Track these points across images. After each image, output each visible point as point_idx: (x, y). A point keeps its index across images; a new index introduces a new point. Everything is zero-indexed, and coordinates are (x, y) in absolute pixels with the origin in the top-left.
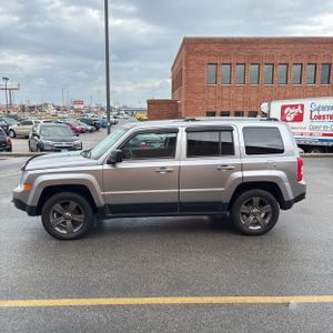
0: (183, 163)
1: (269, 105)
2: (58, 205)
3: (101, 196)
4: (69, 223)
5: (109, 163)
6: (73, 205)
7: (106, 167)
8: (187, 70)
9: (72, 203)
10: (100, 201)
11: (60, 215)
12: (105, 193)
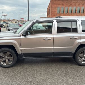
0: (55, 36)
3: (20, 50)
4: (7, 61)
5: (23, 35)
6: (8, 53)
7: (22, 37)
9: (8, 52)
10: (19, 52)
11: (3, 57)
12: (22, 48)
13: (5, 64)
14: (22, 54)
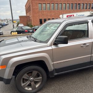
1: (63, 16)
2: (26, 74)
3: (52, 65)
8: (32, 6)
9: (34, 72)
11: (27, 80)
12: (54, 63)
13: (30, 89)
14: (54, 70)
